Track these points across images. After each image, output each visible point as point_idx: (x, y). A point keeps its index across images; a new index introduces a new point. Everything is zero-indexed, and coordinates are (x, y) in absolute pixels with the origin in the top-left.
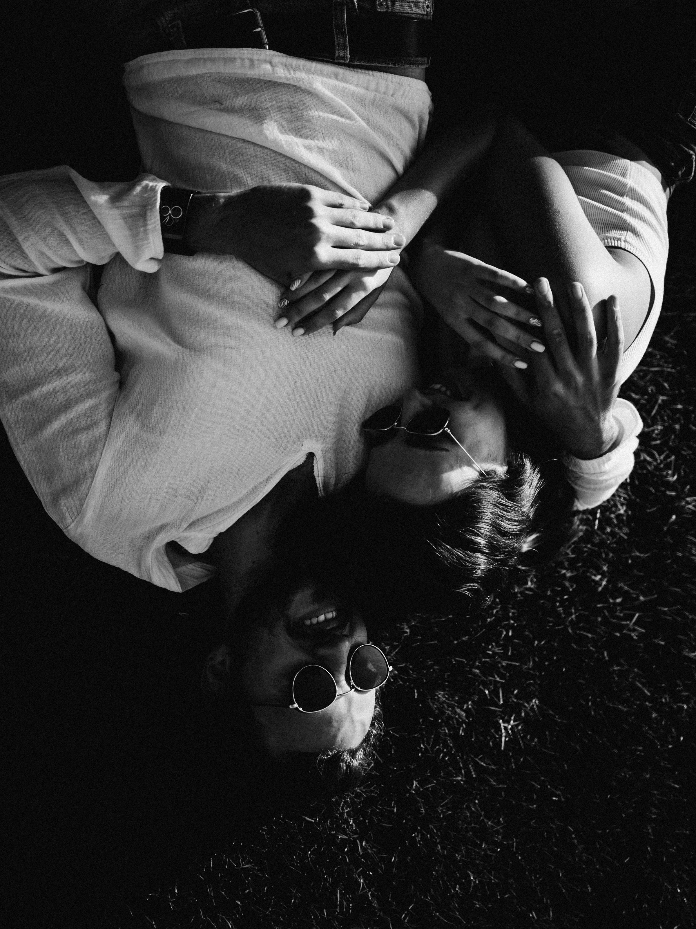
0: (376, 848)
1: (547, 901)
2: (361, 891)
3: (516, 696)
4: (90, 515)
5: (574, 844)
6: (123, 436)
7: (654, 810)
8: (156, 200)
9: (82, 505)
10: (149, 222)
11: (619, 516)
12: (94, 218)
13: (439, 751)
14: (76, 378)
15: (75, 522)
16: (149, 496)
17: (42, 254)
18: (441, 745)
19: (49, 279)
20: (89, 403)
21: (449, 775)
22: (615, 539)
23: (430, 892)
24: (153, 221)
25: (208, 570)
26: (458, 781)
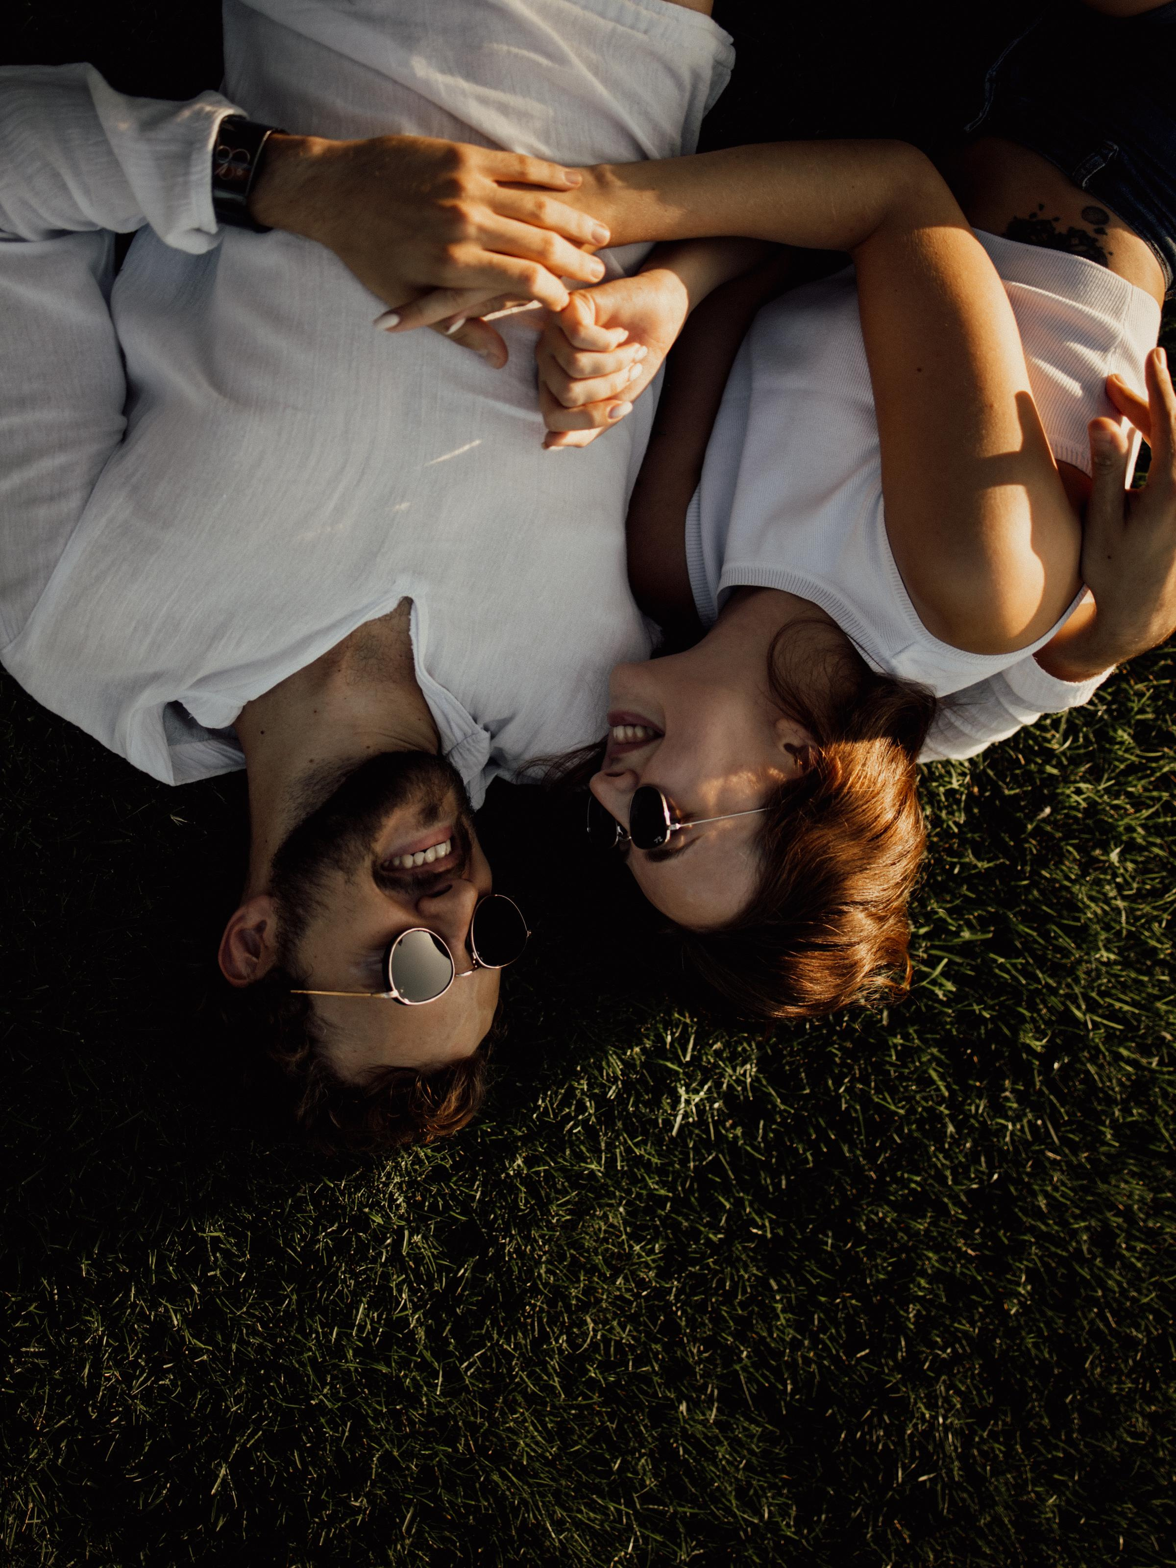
0: (436, 1248)
1: (712, 1391)
2: (401, 1311)
3: (718, 1054)
4: (35, 638)
5: (774, 1309)
6: (104, 521)
7: (923, 1282)
8: (209, 135)
9: (26, 619)
10: (193, 170)
11: (951, 793)
12: (110, 152)
13: (568, 1118)
14: (47, 415)
15: (12, 645)
16: (133, 624)
17: (24, 203)
18: (573, 1108)
19: (36, 248)
20: (61, 459)
21: (580, 1157)
22: (938, 830)
23: (516, 1336)
24: (199, 168)
25: (229, 758)
26: (592, 1172)
